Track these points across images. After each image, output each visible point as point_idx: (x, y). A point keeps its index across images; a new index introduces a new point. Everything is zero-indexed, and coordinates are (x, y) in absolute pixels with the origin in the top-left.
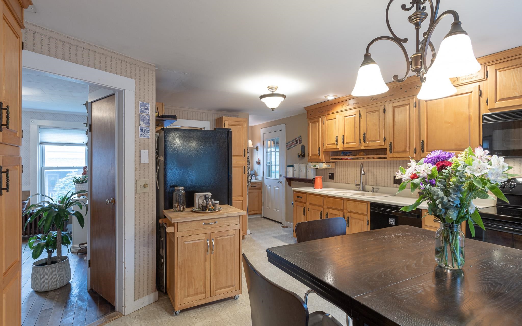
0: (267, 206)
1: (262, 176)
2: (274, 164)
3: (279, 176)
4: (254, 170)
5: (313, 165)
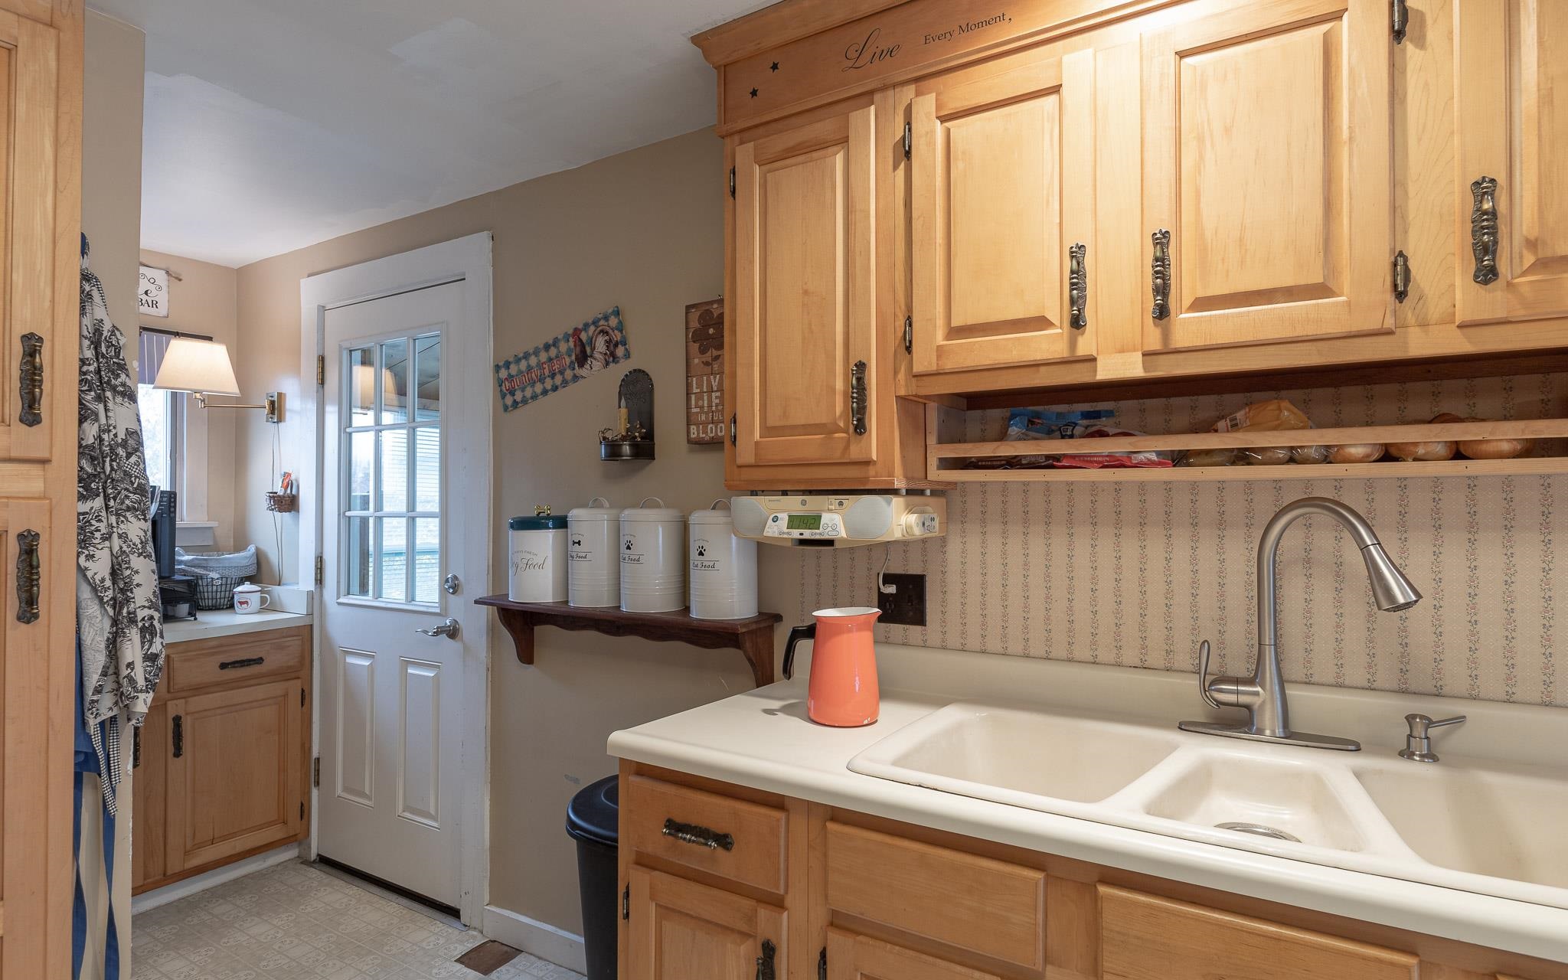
0: (346, 789)
1: (307, 583)
2: (403, 508)
3: (441, 586)
4: (252, 549)
5: (787, 517)
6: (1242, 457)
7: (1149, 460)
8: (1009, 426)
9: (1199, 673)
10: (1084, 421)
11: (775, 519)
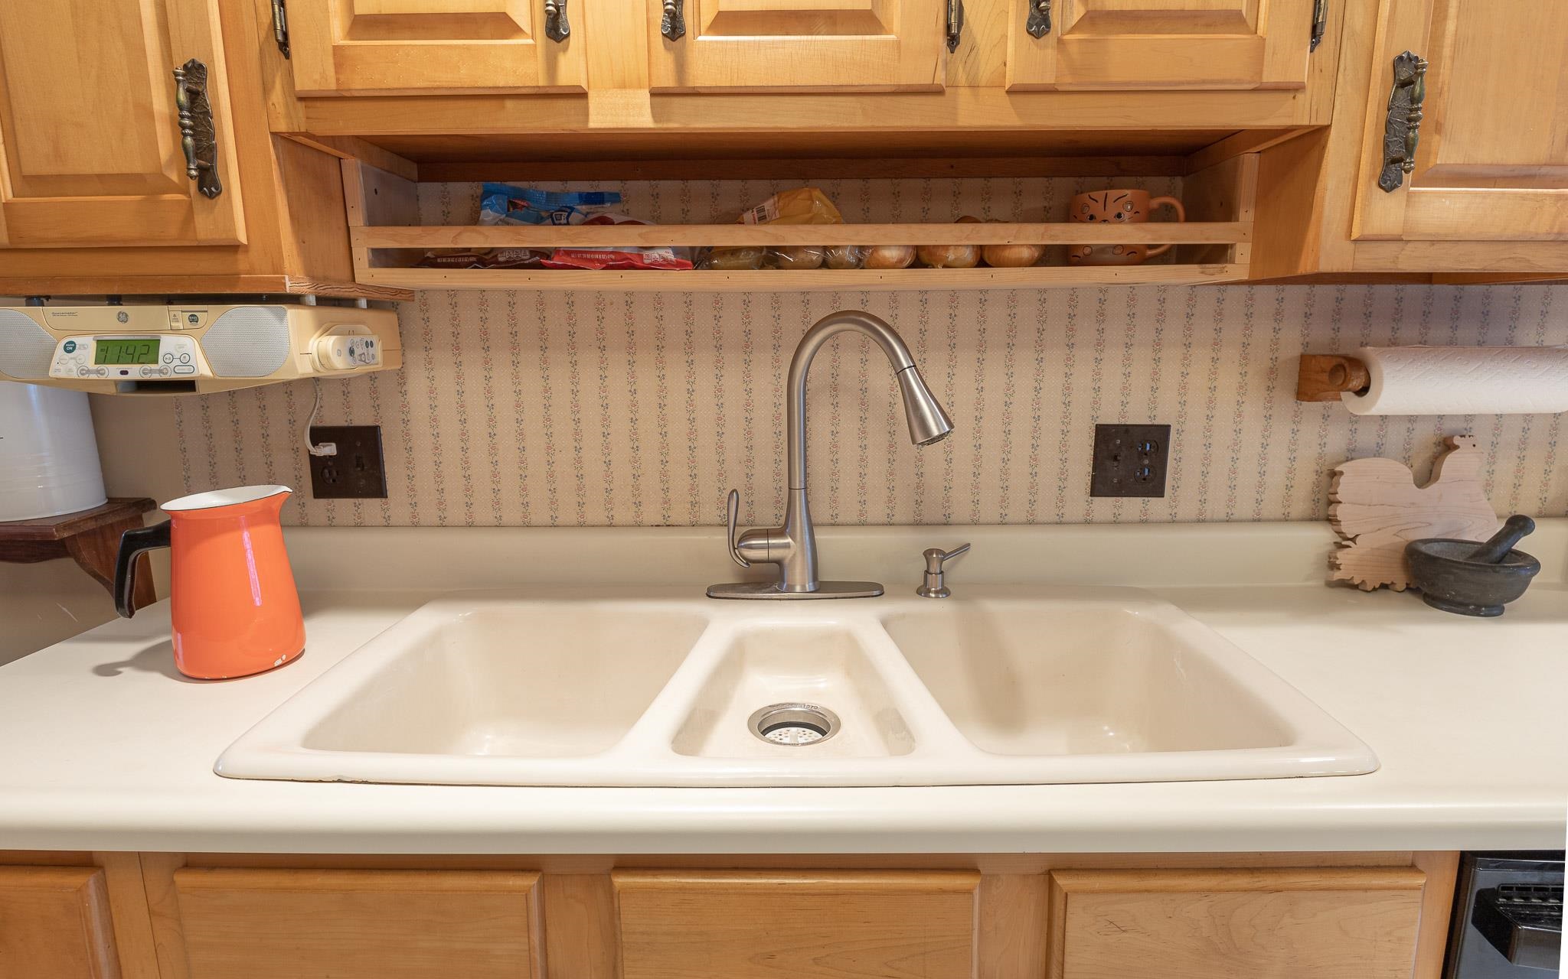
5: (94, 344)
6: (770, 258)
7: (665, 259)
8: (482, 208)
9: (727, 525)
10: (584, 207)
11: (70, 348)
